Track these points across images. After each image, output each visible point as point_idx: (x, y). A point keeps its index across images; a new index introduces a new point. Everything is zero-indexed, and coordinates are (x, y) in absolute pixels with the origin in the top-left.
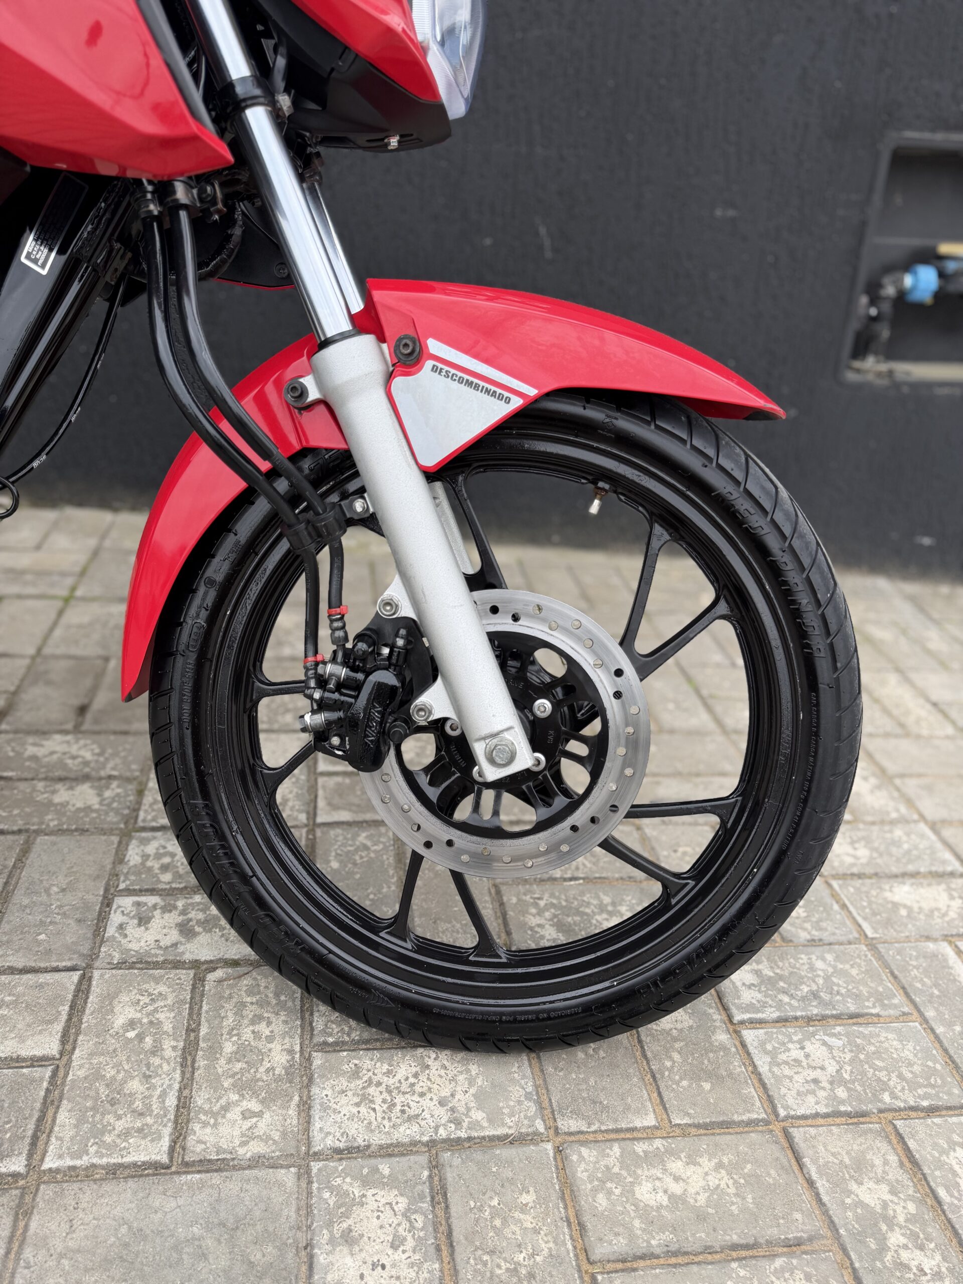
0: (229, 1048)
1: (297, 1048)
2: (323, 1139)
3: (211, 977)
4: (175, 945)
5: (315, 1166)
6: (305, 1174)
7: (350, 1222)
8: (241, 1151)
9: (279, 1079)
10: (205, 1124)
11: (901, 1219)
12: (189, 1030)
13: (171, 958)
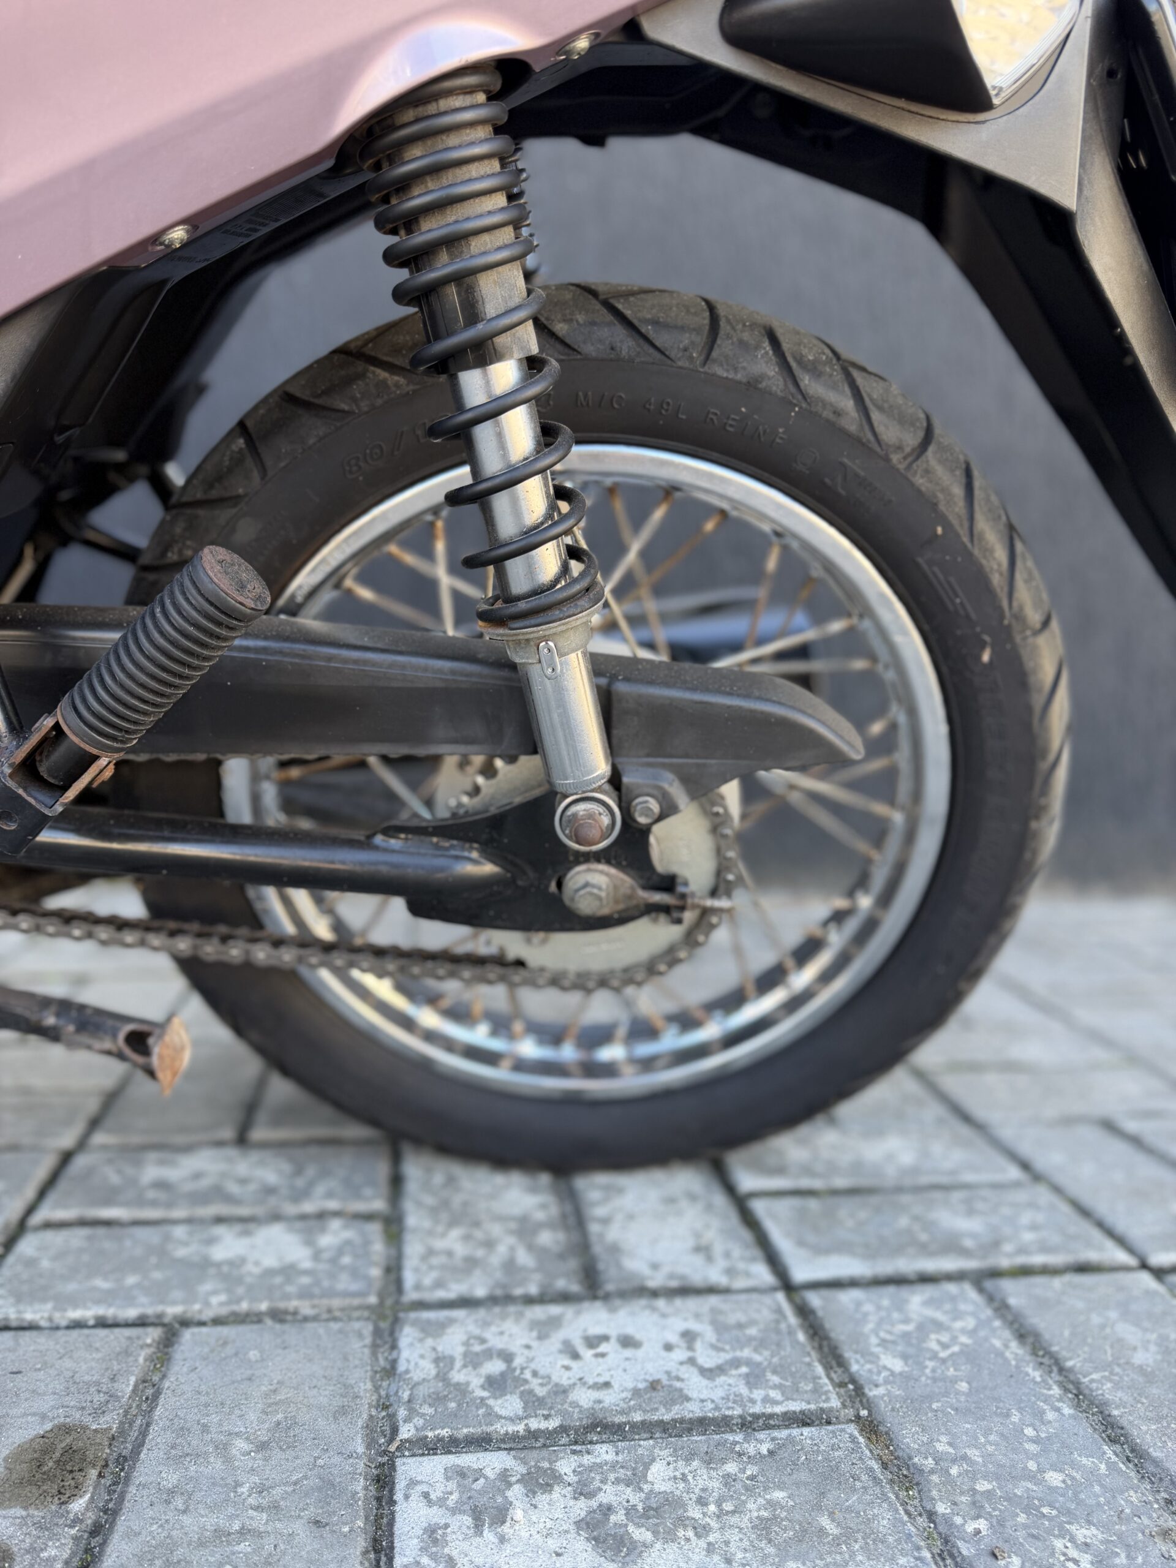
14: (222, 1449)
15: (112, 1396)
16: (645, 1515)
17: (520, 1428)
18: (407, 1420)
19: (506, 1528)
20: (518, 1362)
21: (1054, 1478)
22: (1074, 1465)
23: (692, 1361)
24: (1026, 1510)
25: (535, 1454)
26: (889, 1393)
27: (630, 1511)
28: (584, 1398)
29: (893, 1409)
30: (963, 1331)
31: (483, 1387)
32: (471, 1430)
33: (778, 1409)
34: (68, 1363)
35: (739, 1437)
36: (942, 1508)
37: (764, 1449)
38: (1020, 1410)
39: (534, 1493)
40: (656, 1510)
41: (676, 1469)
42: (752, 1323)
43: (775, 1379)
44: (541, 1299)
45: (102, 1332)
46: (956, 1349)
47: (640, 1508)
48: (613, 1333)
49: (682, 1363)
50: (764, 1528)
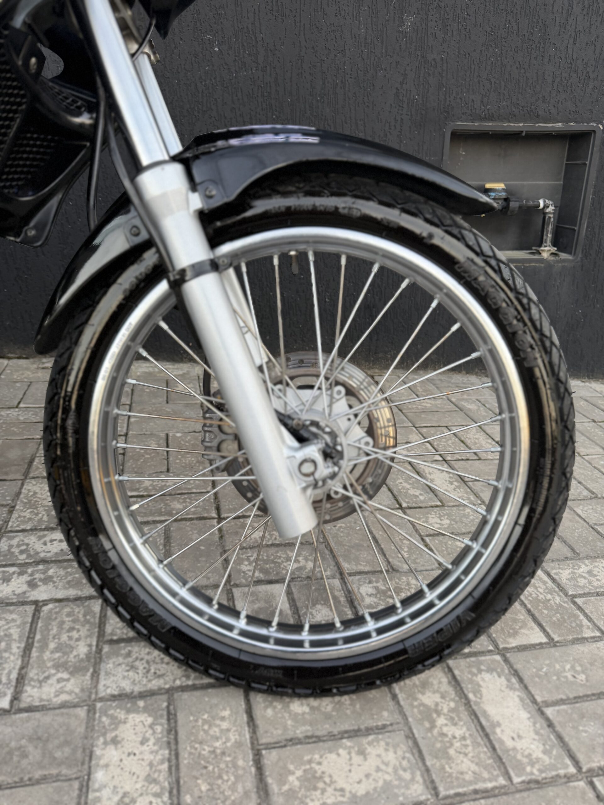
0: (52, 646)
1: (94, 643)
2: (105, 690)
3: (46, 609)
4: (24, 593)
5: (99, 705)
6: (91, 710)
7: (117, 732)
8: (55, 700)
9: (82, 660)
10: (34, 687)
11: (445, 711)
12: (28, 638)
13: (21, 600)
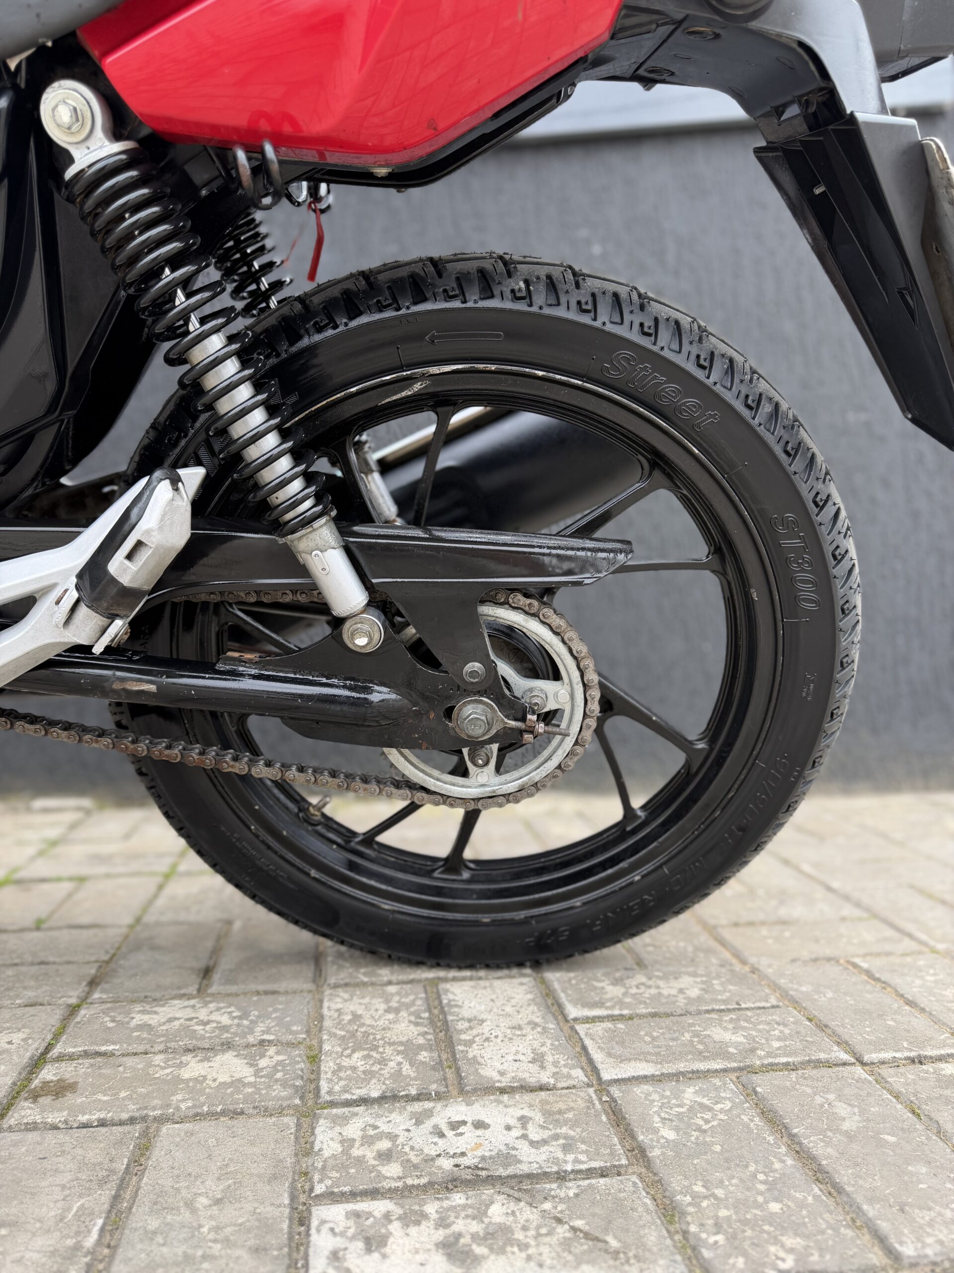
14: (190, 1205)
15: (112, 1172)
16: (485, 1238)
17: (400, 1184)
18: (321, 1181)
19: (387, 1250)
20: (400, 1141)
21: (775, 1207)
22: (790, 1197)
23: (524, 1137)
24: (753, 1229)
25: (409, 1201)
26: (663, 1154)
27: (475, 1237)
28: (446, 1164)
29: (665, 1165)
30: (721, 1111)
31: (374, 1159)
32: (365, 1187)
33: (583, 1167)
34: (79, 1151)
35: (554, 1186)
36: (693, 1228)
37: (571, 1193)
38: (756, 1162)
39: (408, 1226)
40: (491, 1234)
41: (508, 1208)
42: (570, 1109)
43: (584, 1147)
44: (418, 1098)
45: (103, 1130)
46: (715, 1123)
47: (481, 1234)
48: (469, 1120)
49: (517, 1138)
50: (566, 1244)
